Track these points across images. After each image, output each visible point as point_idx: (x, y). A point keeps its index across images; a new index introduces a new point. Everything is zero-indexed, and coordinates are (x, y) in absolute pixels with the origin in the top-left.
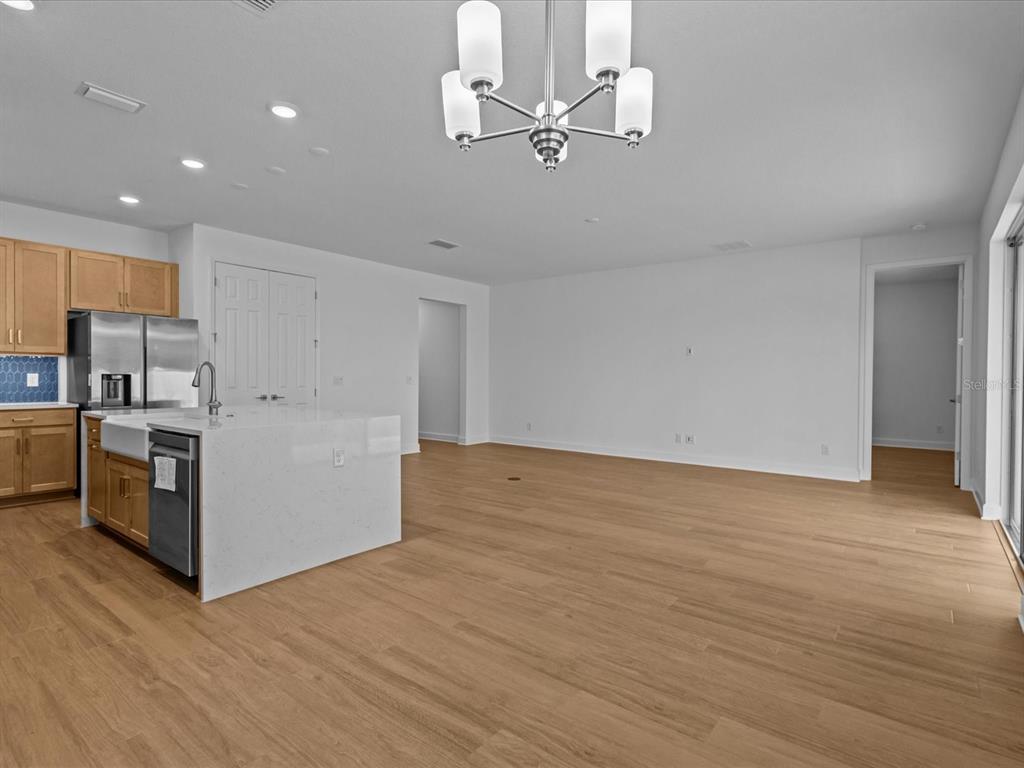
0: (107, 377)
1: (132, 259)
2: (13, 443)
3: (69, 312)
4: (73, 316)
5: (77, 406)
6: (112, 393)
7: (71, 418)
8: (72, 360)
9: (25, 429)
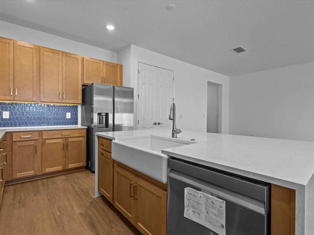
0: (99, 114)
1: (106, 62)
2: (61, 145)
3: (83, 85)
4: (84, 87)
5: (87, 127)
6: (101, 122)
7: (84, 133)
8: (84, 107)
9: (66, 138)
